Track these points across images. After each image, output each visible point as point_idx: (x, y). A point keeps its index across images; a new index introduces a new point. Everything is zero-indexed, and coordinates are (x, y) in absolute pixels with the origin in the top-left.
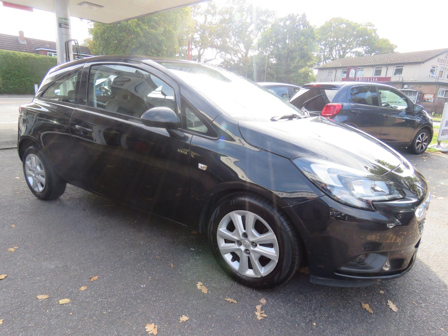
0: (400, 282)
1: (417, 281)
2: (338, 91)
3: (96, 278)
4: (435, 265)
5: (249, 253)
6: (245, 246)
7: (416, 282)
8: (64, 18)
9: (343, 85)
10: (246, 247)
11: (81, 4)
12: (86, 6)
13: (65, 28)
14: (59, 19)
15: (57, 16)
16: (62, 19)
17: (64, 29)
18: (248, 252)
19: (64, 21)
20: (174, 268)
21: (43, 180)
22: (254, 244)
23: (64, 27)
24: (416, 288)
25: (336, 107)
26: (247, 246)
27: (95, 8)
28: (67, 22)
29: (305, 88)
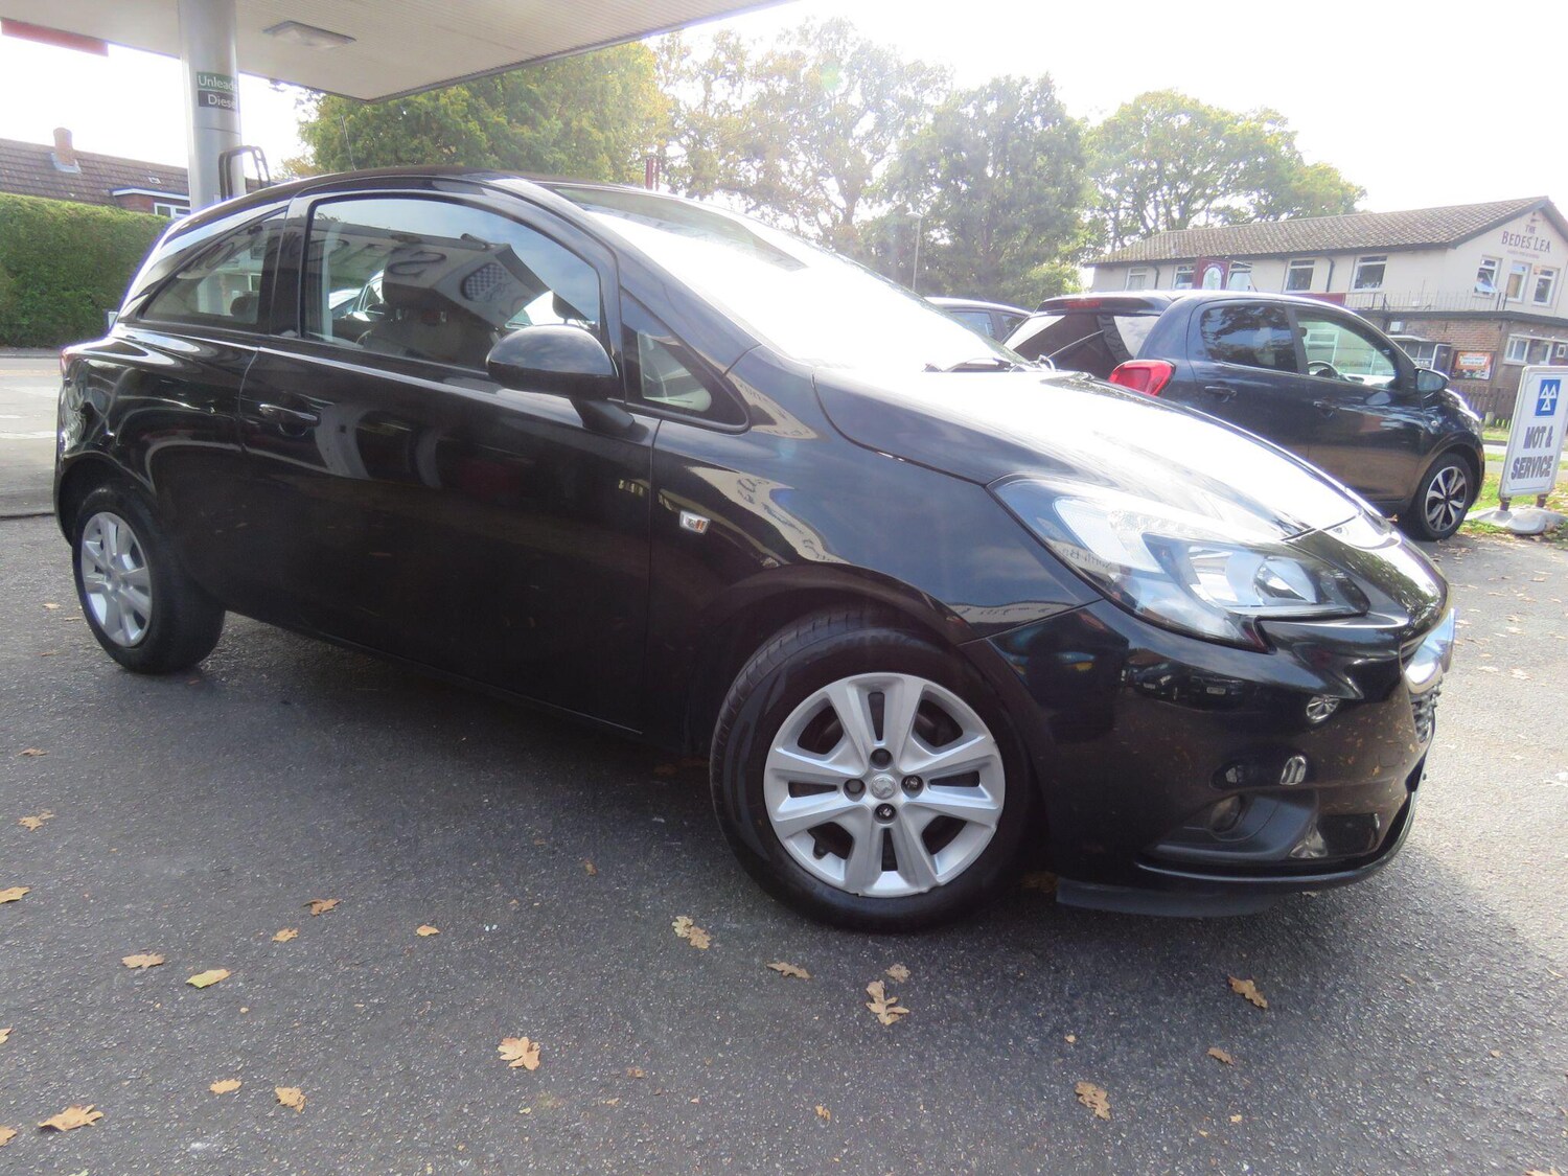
0: (1361, 918)
1: (1418, 914)
2: (1158, 318)
3: (328, 904)
4: (1481, 868)
5: (892, 817)
6: (879, 795)
7: (1413, 918)
8: (216, 75)
9: (1174, 300)
10: (885, 799)
11: (275, 29)
12: (293, 35)
13: (221, 107)
14: (200, 77)
15: (192, 66)
16: (210, 76)
17: (215, 112)
18: (888, 814)
19: (216, 83)
20: (596, 875)
21: (144, 602)
23: (216, 106)
24: (1414, 935)
25: (1153, 372)
26: (888, 794)
27: (325, 45)
28: (227, 87)
29: (1045, 313)
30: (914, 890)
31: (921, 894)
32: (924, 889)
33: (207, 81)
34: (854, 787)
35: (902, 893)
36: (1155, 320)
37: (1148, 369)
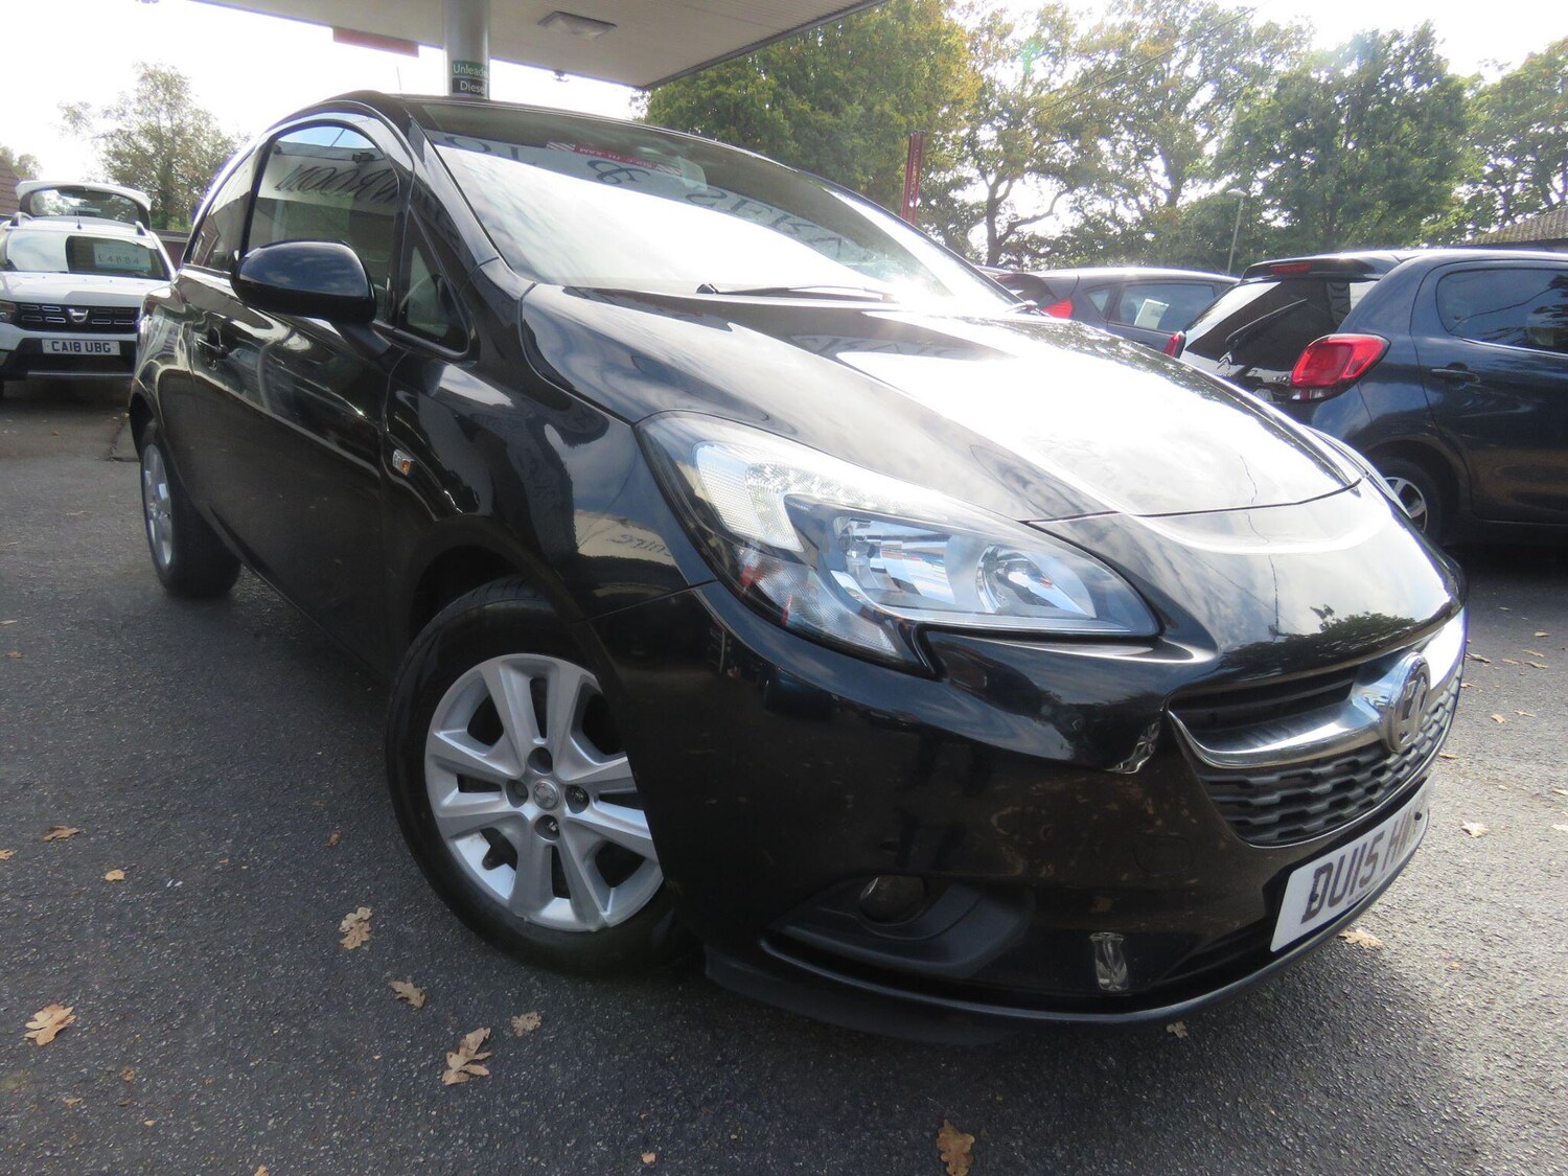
2: (1376, 282)
5: (557, 834)
6: (542, 803)
8: (468, 63)
9: (1402, 261)
10: (547, 809)
11: (546, 21)
14: (455, 64)
15: (450, 56)
16: (464, 63)
18: (554, 829)
19: (469, 70)
20: (332, 847)
21: (170, 529)
22: (578, 796)
23: (467, 92)
25: (1359, 350)
26: (549, 804)
27: (591, 33)
28: (477, 73)
29: (1260, 279)
30: (580, 927)
31: (588, 933)
32: (593, 928)
33: (461, 69)
34: (517, 791)
35: (568, 928)
36: (1372, 284)
37: (1349, 345)
